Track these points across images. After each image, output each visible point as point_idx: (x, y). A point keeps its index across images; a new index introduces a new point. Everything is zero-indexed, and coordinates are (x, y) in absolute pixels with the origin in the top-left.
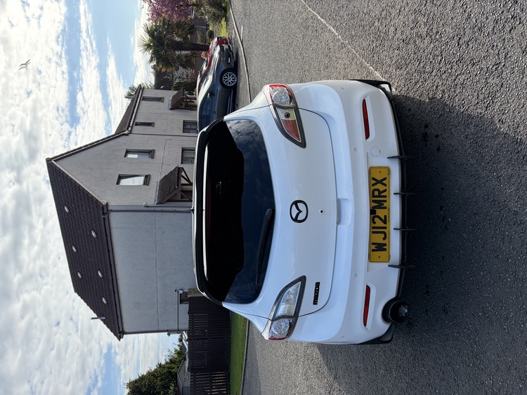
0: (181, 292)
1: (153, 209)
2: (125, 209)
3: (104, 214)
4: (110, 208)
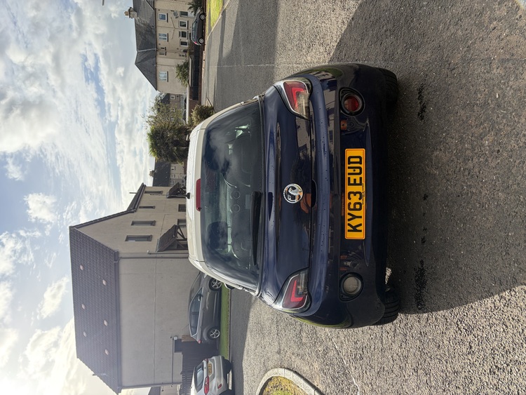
0: (176, 338)
1: (155, 255)
2: (132, 256)
3: (115, 260)
4: (120, 255)
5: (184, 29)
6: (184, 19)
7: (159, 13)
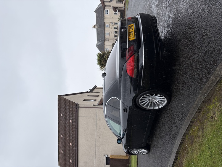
0: (106, 156)
1: (96, 107)
2: (85, 106)
3: (76, 108)
4: (79, 106)
5: (116, 30)
6: (116, 26)
7: (106, 25)
